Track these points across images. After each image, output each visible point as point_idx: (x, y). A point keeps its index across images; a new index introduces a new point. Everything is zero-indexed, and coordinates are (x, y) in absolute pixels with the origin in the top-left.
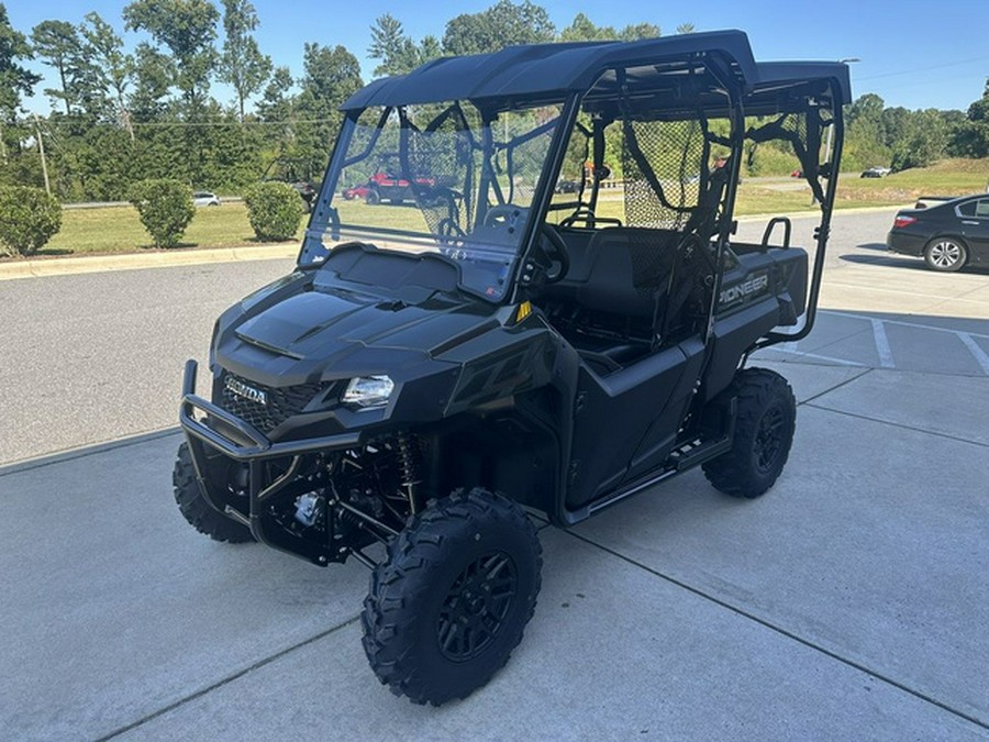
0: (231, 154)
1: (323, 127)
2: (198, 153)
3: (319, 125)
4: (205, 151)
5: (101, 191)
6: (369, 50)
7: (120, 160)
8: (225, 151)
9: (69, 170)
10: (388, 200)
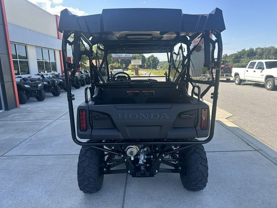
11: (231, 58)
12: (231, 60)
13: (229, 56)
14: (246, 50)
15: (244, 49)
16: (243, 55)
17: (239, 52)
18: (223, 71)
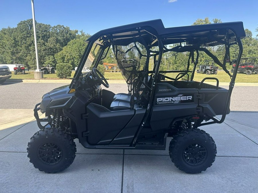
0: (208, 59)
1: (236, 52)
2: (200, 59)
3: (235, 51)
4: (202, 58)
5: (176, 68)
6: (256, 29)
7: (181, 61)
8: (207, 59)
9: (170, 63)
10: (239, 72)
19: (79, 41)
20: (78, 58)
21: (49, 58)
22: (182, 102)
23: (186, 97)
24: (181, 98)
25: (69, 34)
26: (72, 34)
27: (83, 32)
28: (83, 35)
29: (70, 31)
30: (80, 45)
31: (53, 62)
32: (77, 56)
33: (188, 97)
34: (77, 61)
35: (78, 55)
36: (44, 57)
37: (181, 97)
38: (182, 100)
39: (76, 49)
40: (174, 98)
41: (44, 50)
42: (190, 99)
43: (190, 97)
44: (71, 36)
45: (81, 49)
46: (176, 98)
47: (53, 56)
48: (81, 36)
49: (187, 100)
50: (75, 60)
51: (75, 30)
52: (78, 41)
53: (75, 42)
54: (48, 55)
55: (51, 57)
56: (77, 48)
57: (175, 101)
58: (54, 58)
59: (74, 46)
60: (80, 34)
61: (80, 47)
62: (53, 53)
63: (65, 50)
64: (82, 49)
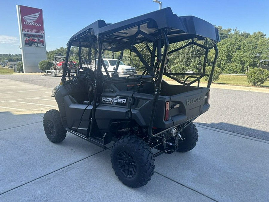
11: (51, 54)
12: (52, 57)
13: (49, 53)
14: (64, 48)
15: (62, 47)
16: (62, 53)
17: (58, 50)
18: (69, 67)
19: (230, 41)
20: (226, 59)
21: (195, 60)
22: (118, 104)
23: (122, 100)
24: (117, 100)
25: (220, 34)
26: (224, 34)
27: (237, 30)
28: (237, 34)
29: (222, 30)
30: (230, 46)
31: (198, 64)
32: (225, 58)
33: (123, 99)
34: (224, 64)
35: (226, 56)
36: (191, 60)
37: (118, 98)
38: (119, 102)
39: (224, 49)
40: (113, 99)
41: (192, 53)
42: (125, 102)
43: (125, 100)
44: (222, 35)
45: (230, 49)
46: (115, 99)
47: (199, 58)
48: (233, 35)
49: (122, 103)
50: (222, 62)
51: (228, 29)
52: (228, 41)
53: (224, 42)
54: (195, 57)
55: (197, 59)
56: (226, 49)
57: (113, 102)
58: (200, 60)
59: (223, 47)
60: (233, 32)
61: (230, 48)
62: (200, 55)
63: (212, 52)
64: (232, 50)
